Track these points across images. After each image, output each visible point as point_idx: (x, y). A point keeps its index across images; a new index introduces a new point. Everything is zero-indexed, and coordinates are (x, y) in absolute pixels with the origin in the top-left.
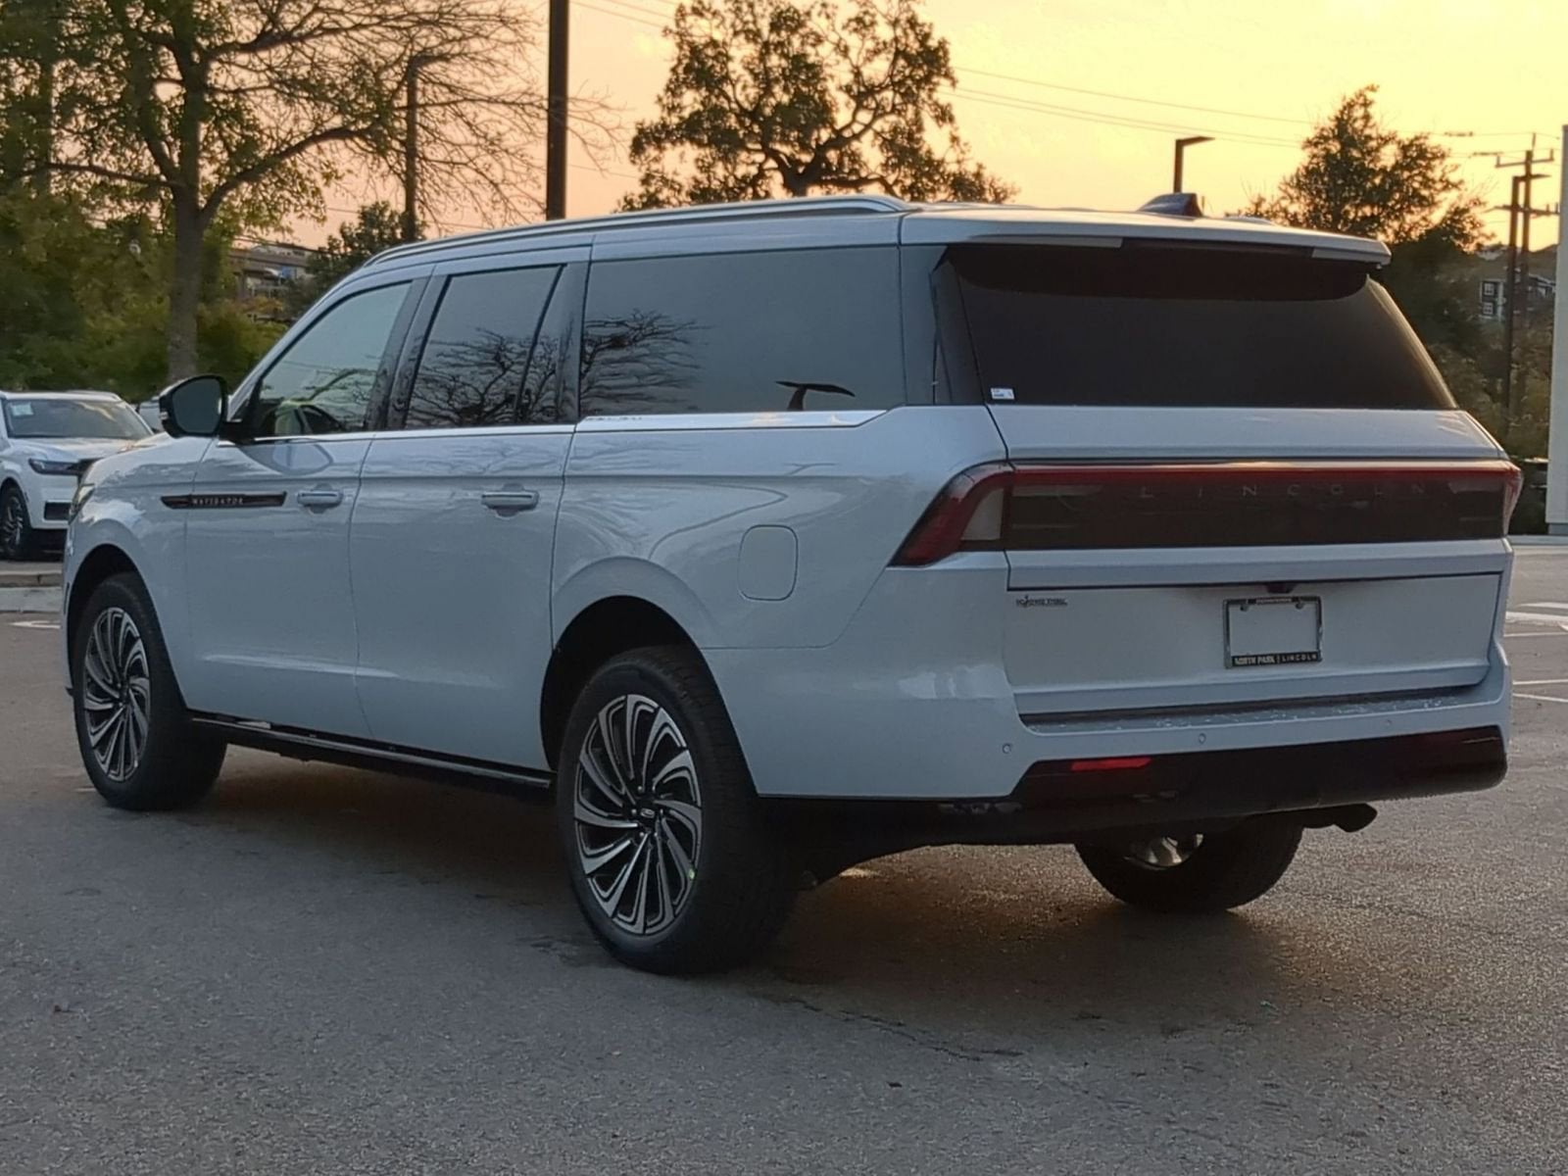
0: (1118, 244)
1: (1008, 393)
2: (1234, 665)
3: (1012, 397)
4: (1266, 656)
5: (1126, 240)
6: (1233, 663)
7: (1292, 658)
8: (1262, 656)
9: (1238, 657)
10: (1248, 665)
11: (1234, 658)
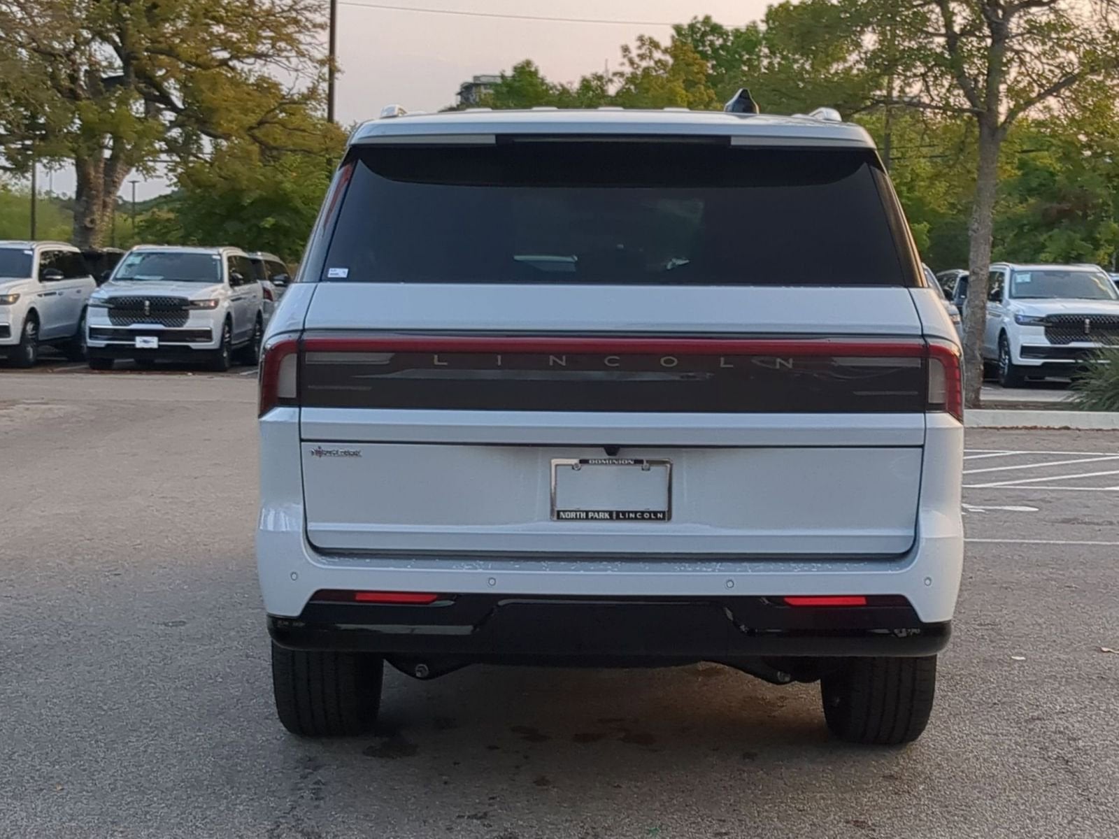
0: (492, 140)
1: (342, 272)
2: (559, 518)
3: (345, 276)
4: (598, 512)
5: (498, 136)
6: (558, 516)
7: (632, 515)
8: (594, 512)
9: (564, 511)
10: (576, 519)
11: (559, 512)
